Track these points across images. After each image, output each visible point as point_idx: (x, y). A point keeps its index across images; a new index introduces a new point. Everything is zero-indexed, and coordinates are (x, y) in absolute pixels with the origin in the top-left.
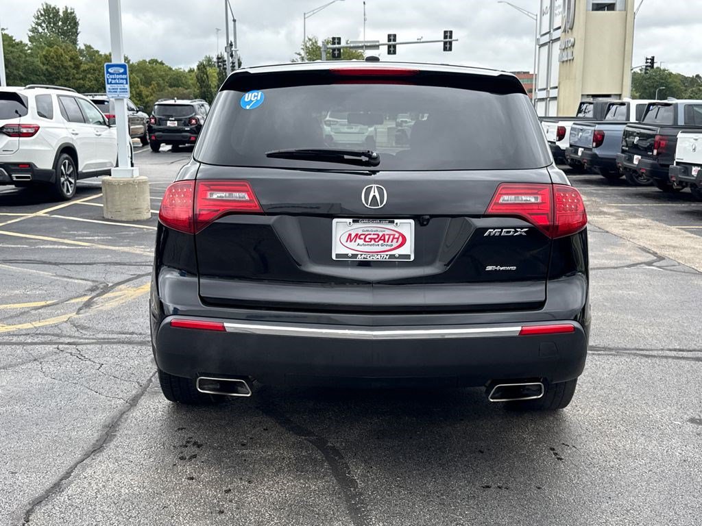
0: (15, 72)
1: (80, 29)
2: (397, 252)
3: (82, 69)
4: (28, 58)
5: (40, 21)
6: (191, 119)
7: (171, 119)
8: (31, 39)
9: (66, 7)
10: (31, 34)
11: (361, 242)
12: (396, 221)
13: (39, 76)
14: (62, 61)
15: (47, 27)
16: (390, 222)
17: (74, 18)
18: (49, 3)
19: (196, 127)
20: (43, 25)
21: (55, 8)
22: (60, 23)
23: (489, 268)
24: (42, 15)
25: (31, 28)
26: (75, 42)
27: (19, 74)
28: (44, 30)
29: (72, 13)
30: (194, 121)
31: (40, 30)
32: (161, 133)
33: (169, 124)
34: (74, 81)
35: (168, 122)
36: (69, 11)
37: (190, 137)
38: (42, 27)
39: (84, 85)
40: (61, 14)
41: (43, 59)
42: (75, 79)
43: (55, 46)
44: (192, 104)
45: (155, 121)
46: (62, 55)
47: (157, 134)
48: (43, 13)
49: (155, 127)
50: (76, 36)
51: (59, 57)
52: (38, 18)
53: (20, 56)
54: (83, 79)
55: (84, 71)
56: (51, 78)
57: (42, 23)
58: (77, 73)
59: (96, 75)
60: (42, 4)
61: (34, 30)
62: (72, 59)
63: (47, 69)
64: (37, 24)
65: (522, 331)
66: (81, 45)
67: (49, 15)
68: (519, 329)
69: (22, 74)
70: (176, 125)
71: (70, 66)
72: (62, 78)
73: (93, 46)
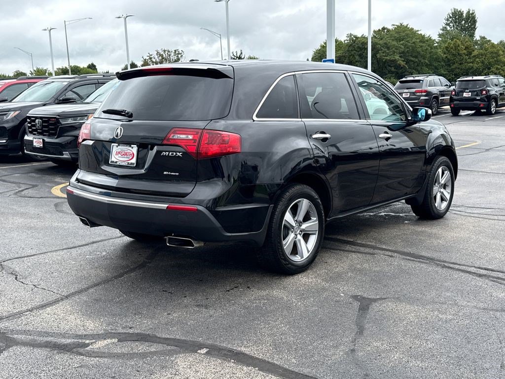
0: (422, 61)
1: (477, 25)
2: (130, 162)
3: (473, 55)
4: (433, 50)
5: (449, 22)
6: (482, 91)
7: (466, 91)
8: (440, 36)
9: (469, 9)
10: (441, 32)
11: (120, 155)
12: (132, 146)
13: (440, 62)
14: (459, 50)
15: (453, 25)
16: (130, 146)
17: (474, 18)
18: (456, 8)
19: (486, 97)
20: (450, 24)
21: (460, 11)
22: (463, 22)
23: (165, 173)
24: (450, 17)
25: (442, 27)
26: (472, 35)
27: (425, 62)
28: (451, 28)
29: (473, 14)
30: (484, 92)
31: (448, 28)
32: (458, 102)
33: (465, 95)
34: (466, 64)
35: (465, 93)
36: (471, 12)
37: (480, 105)
38: (449, 26)
39: (472, 67)
40: (464, 15)
41: (445, 50)
42: (467, 62)
43: (455, 40)
44: (485, 79)
45: (455, 93)
46: (459, 46)
47: (455, 102)
48: (451, 16)
49: (455, 97)
50: (474, 31)
51: (456, 47)
52: (448, 20)
53: (427, 49)
54: (472, 62)
55: (475, 56)
56: (449, 63)
57: (450, 23)
58: (469, 58)
59: (483, 59)
60: (451, 10)
61: (444, 29)
62: (466, 48)
63: (446, 57)
64: (447, 24)
65: (168, 207)
66: (477, 37)
67: (456, 16)
68: (166, 206)
69: (427, 61)
70: (470, 96)
71: (464, 54)
72: (457, 63)
73: (486, 37)
